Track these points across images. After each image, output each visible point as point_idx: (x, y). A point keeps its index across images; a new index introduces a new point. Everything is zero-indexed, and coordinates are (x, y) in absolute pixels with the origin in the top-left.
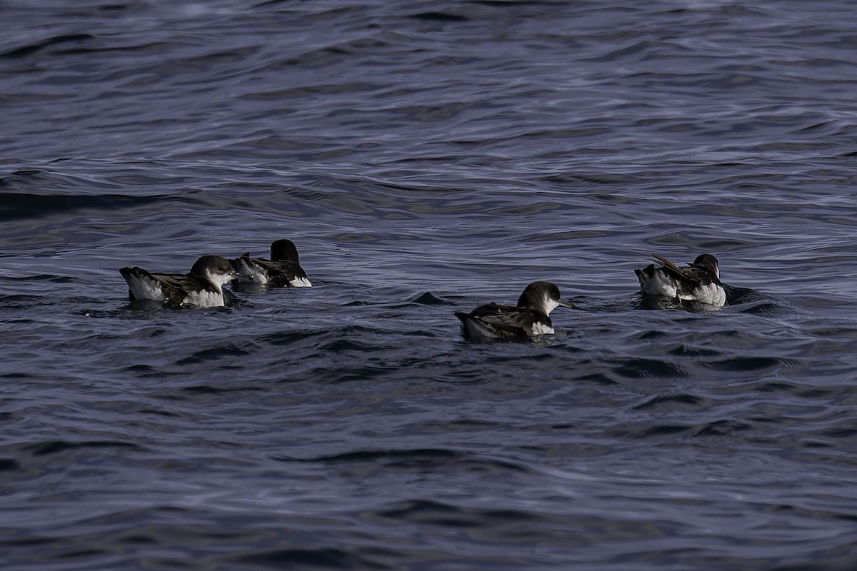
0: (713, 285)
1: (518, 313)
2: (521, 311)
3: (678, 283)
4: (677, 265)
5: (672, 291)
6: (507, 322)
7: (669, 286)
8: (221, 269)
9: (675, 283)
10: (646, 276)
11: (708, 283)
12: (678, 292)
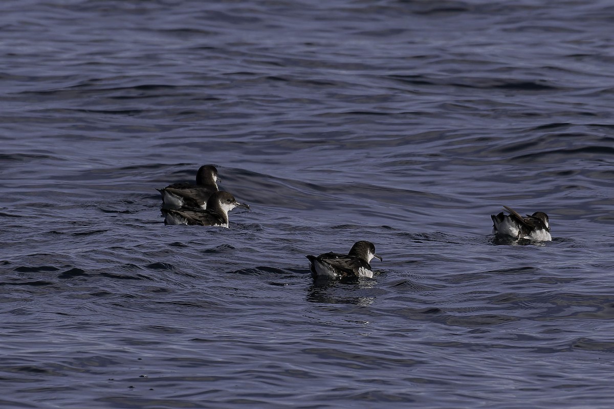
0: (544, 230)
1: (350, 259)
2: (352, 259)
3: (520, 227)
4: (520, 215)
5: (515, 231)
6: (343, 264)
7: (513, 228)
8: (228, 200)
9: (518, 226)
10: (499, 220)
11: (540, 229)
12: (519, 233)
